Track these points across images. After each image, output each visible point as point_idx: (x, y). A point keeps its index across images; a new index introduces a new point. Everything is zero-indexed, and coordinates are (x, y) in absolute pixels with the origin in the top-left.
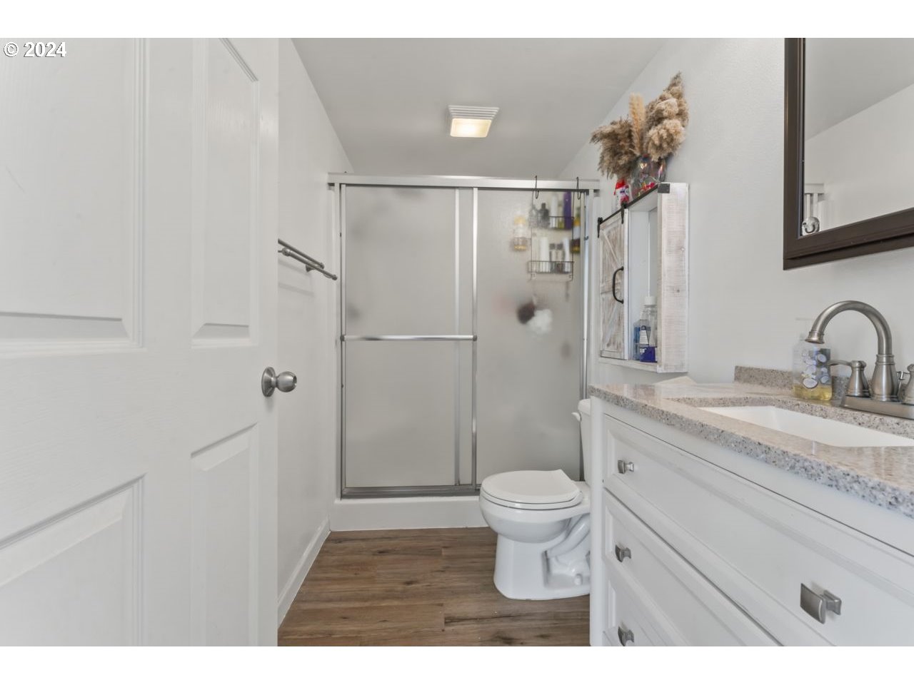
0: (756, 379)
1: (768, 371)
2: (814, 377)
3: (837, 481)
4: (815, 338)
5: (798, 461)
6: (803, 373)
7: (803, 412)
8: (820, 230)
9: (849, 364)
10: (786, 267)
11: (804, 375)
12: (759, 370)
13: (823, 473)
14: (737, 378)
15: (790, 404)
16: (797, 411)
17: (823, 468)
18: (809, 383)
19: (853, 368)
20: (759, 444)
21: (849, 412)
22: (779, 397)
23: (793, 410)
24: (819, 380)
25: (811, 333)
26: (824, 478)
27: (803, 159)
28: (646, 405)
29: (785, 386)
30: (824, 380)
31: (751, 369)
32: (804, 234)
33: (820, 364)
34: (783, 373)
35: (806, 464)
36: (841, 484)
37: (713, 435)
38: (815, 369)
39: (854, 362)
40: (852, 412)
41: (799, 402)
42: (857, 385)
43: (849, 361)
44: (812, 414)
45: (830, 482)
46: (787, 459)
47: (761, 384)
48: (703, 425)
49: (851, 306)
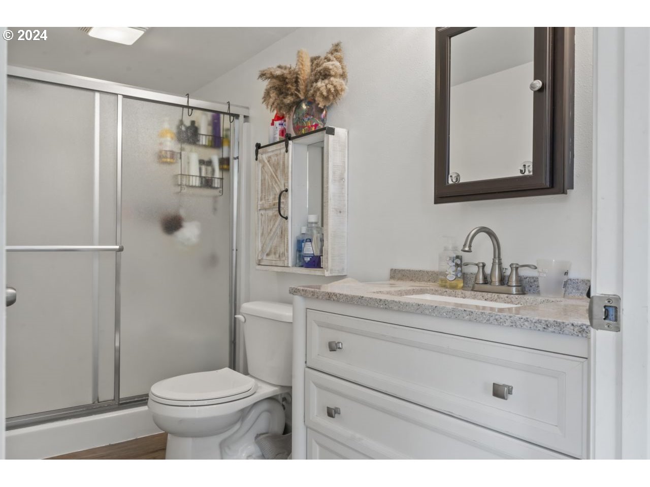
0: (408, 277)
1: (416, 271)
2: (454, 273)
3: (516, 323)
4: (467, 249)
5: (492, 316)
6: (447, 271)
7: (450, 296)
8: (460, 182)
9: (477, 265)
10: (436, 202)
11: (447, 273)
12: (409, 271)
13: (507, 320)
14: (392, 277)
15: (440, 292)
16: (446, 296)
17: (507, 317)
18: (451, 277)
19: (479, 267)
20: (465, 310)
21: (479, 293)
22: (432, 288)
23: (443, 295)
24: (457, 275)
25: (465, 246)
26: (508, 323)
27: (449, 134)
28: (363, 297)
29: (429, 280)
30: (459, 275)
31: (403, 270)
32: (450, 182)
33: (457, 265)
34: (427, 272)
35: (497, 317)
36: (518, 324)
37: (428, 310)
38: (454, 268)
39: (480, 263)
40: (480, 293)
41: (447, 290)
42: (481, 277)
43: (477, 263)
44: (456, 297)
45: (512, 324)
46: (484, 316)
47: (411, 280)
48: (419, 305)
49: (483, 230)
